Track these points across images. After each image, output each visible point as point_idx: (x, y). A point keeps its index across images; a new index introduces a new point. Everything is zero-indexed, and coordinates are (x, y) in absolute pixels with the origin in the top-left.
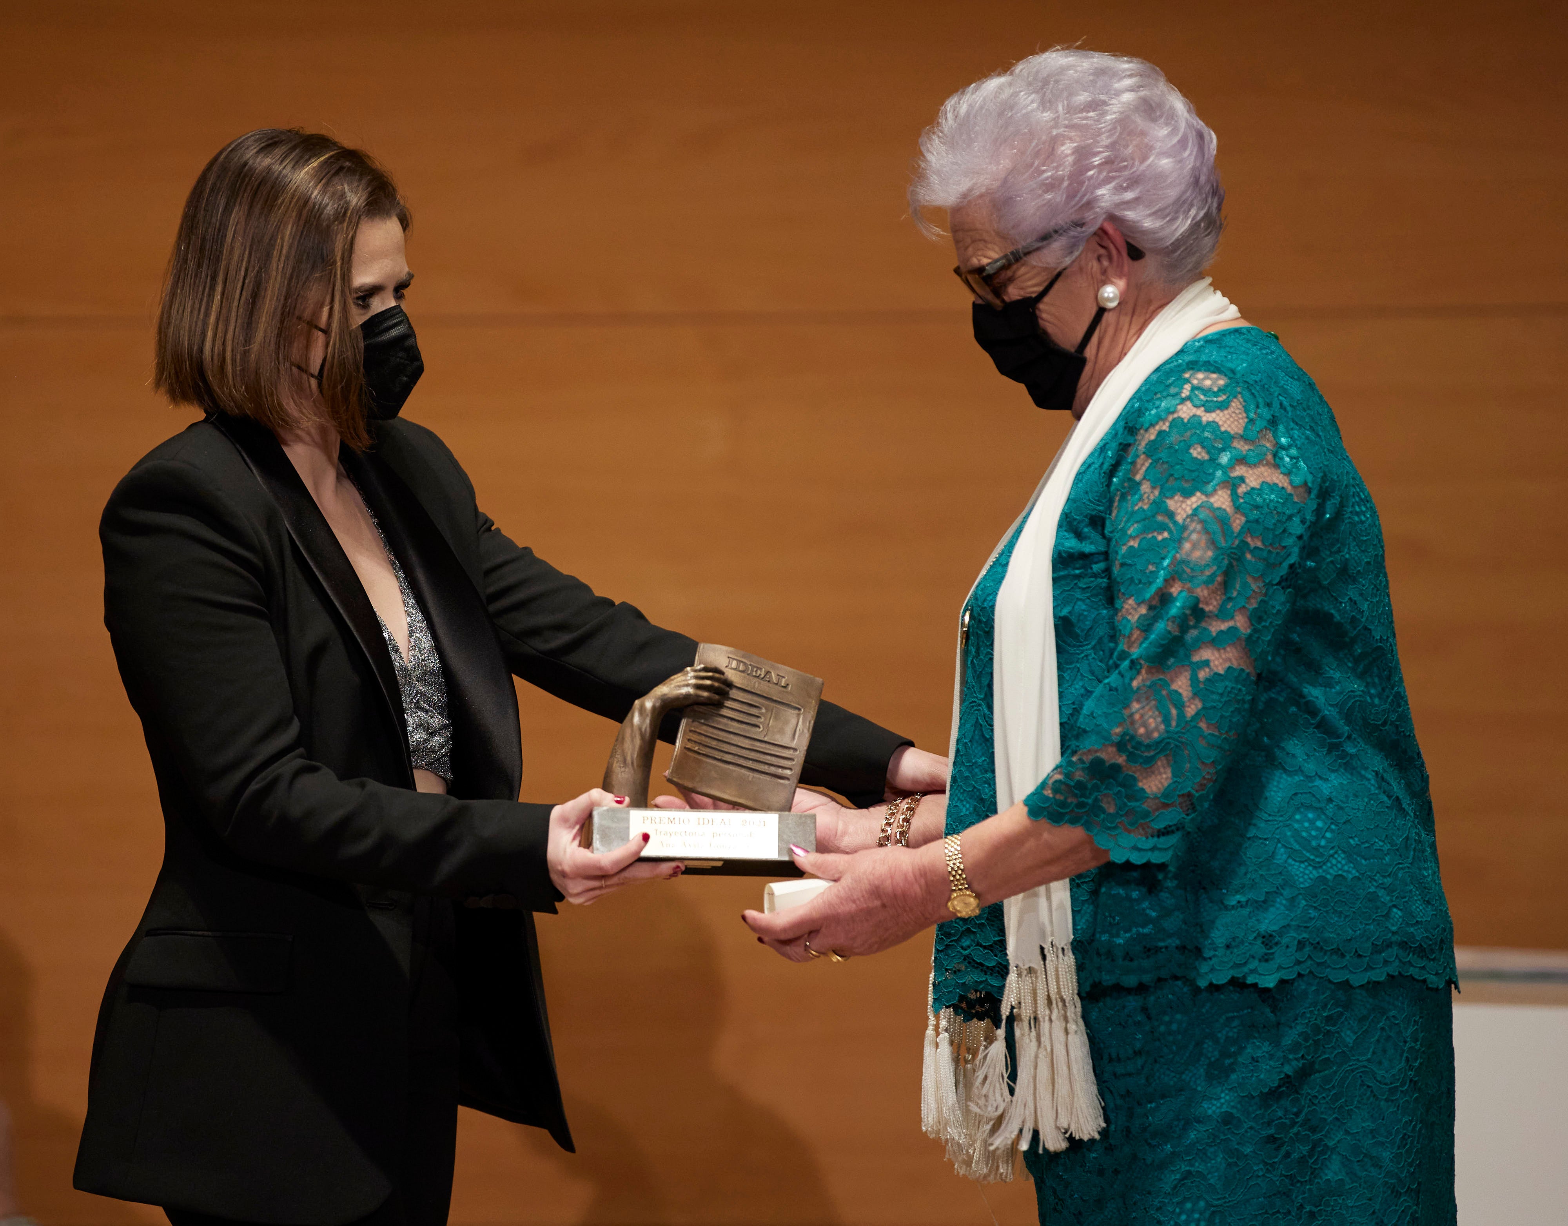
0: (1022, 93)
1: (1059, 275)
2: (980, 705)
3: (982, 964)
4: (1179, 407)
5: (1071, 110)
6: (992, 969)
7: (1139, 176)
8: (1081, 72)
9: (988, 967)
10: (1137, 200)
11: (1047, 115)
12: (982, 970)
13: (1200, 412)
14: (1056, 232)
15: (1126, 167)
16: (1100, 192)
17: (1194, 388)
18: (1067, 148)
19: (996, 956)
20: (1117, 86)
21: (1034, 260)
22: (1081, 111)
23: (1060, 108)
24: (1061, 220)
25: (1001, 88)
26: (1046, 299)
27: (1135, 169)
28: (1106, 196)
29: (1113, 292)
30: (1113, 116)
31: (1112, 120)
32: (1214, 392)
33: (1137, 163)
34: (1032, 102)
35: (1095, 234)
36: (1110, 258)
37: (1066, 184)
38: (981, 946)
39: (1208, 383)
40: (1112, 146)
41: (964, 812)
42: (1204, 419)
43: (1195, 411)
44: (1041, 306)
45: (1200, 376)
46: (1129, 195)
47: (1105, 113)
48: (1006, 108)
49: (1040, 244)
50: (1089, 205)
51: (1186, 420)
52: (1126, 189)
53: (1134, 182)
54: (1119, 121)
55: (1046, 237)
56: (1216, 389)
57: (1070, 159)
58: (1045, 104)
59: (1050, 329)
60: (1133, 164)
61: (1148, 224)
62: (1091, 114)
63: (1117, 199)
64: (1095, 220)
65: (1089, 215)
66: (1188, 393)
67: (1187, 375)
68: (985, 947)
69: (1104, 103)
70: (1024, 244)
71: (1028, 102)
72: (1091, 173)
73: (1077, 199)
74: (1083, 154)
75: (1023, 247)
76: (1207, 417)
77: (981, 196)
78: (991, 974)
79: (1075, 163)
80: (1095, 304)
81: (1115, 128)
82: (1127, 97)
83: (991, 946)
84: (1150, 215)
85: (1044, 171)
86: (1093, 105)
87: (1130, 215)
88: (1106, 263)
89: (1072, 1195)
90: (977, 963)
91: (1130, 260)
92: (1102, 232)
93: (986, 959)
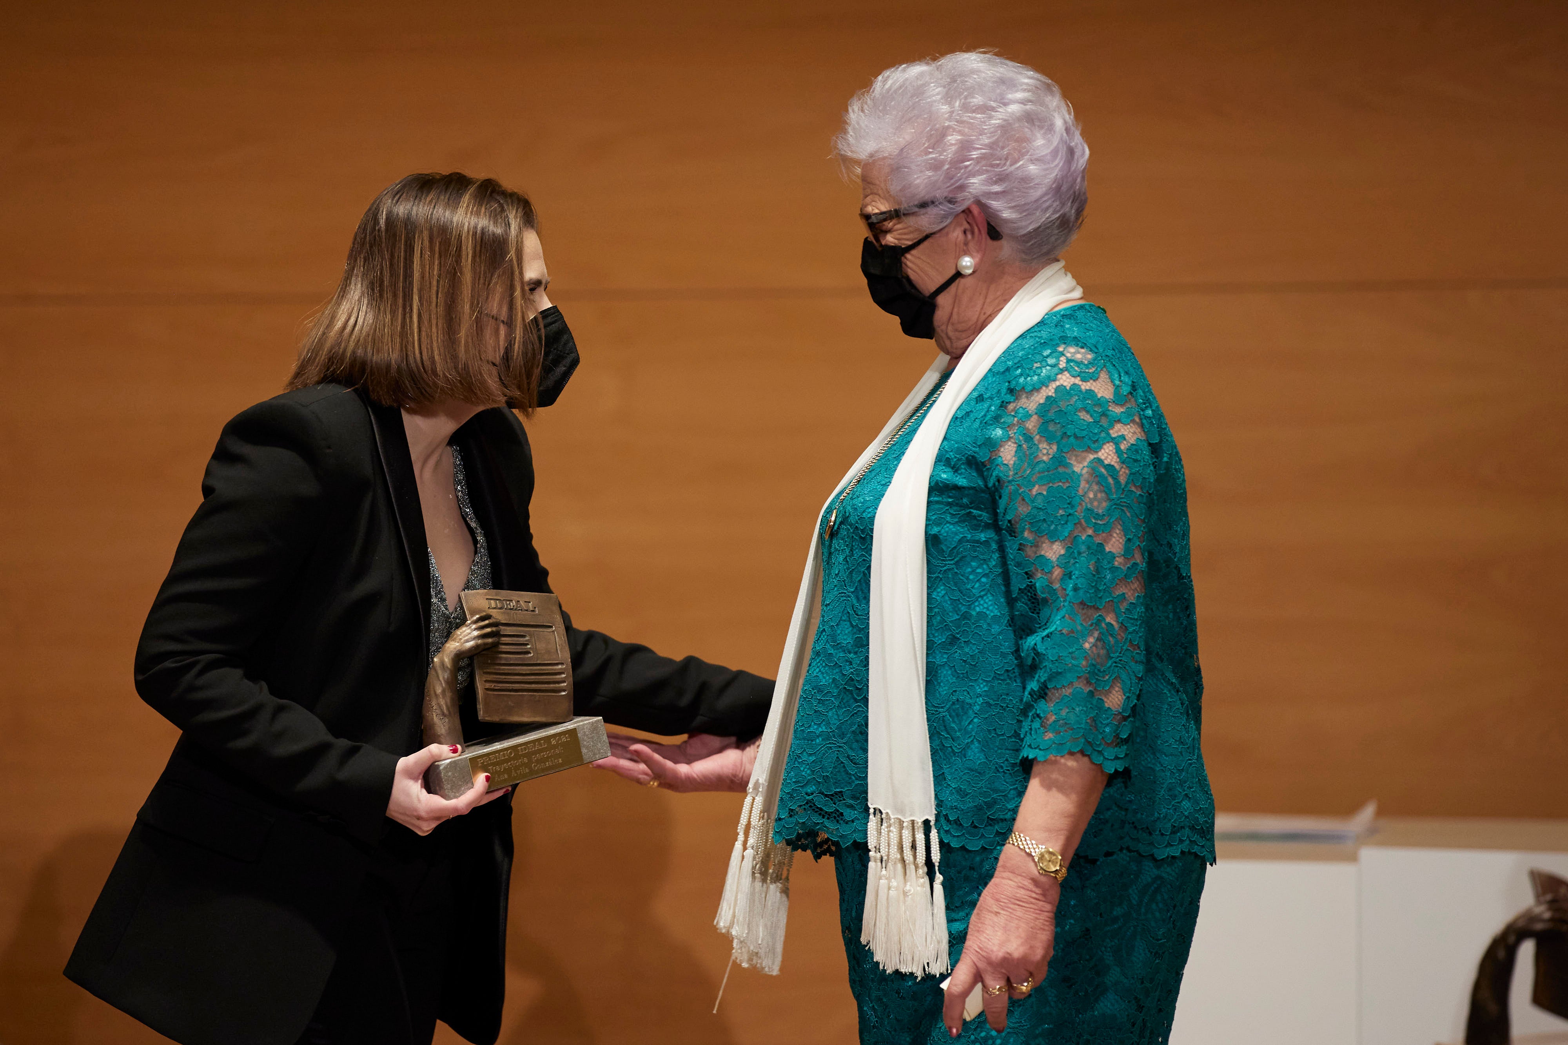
0: (932, 85)
1: (927, 237)
2: (849, 596)
3: (821, 809)
4: (1059, 376)
5: (965, 107)
6: (829, 814)
7: (1007, 175)
8: (984, 78)
9: (826, 812)
10: (1003, 192)
11: (945, 108)
12: (820, 814)
13: (1077, 381)
14: (933, 202)
15: (998, 165)
16: (973, 180)
17: (1069, 361)
18: (953, 138)
19: (835, 804)
20: (1010, 96)
21: (911, 221)
22: (974, 112)
23: (957, 104)
24: (939, 194)
25: (922, 74)
26: (914, 252)
27: (1005, 168)
28: (977, 184)
29: (969, 261)
30: (998, 122)
31: (995, 124)
32: (1085, 365)
33: (1008, 163)
34: (938, 94)
35: (963, 211)
36: (973, 233)
37: (947, 167)
38: (823, 794)
39: (1079, 356)
40: (991, 146)
41: (823, 682)
42: (1083, 387)
43: (1073, 380)
44: (908, 256)
45: (1072, 350)
46: (997, 188)
47: (991, 117)
48: (919, 91)
49: (916, 209)
50: (962, 188)
51: (1068, 388)
52: (996, 183)
53: (1001, 179)
54: (1001, 127)
55: (924, 205)
56: (1086, 362)
57: (954, 148)
58: (948, 98)
59: (912, 276)
60: (1005, 164)
61: (1006, 214)
62: (979, 116)
63: (985, 188)
64: (966, 200)
65: (960, 196)
66: (1064, 365)
67: (1061, 349)
68: (826, 796)
69: (993, 109)
70: (906, 205)
71: (935, 92)
72: (968, 163)
73: (952, 181)
74: (965, 146)
75: (905, 209)
76: (1085, 386)
77: (884, 158)
78: (828, 818)
79: (956, 152)
80: (954, 267)
81: (996, 132)
82: (1014, 108)
83: (832, 795)
84: (1010, 208)
85: (930, 153)
86: (984, 109)
87: (995, 204)
88: (969, 236)
89: (889, 1016)
90: (818, 808)
91: (988, 237)
92: (967, 212)
93: (826, 805)
